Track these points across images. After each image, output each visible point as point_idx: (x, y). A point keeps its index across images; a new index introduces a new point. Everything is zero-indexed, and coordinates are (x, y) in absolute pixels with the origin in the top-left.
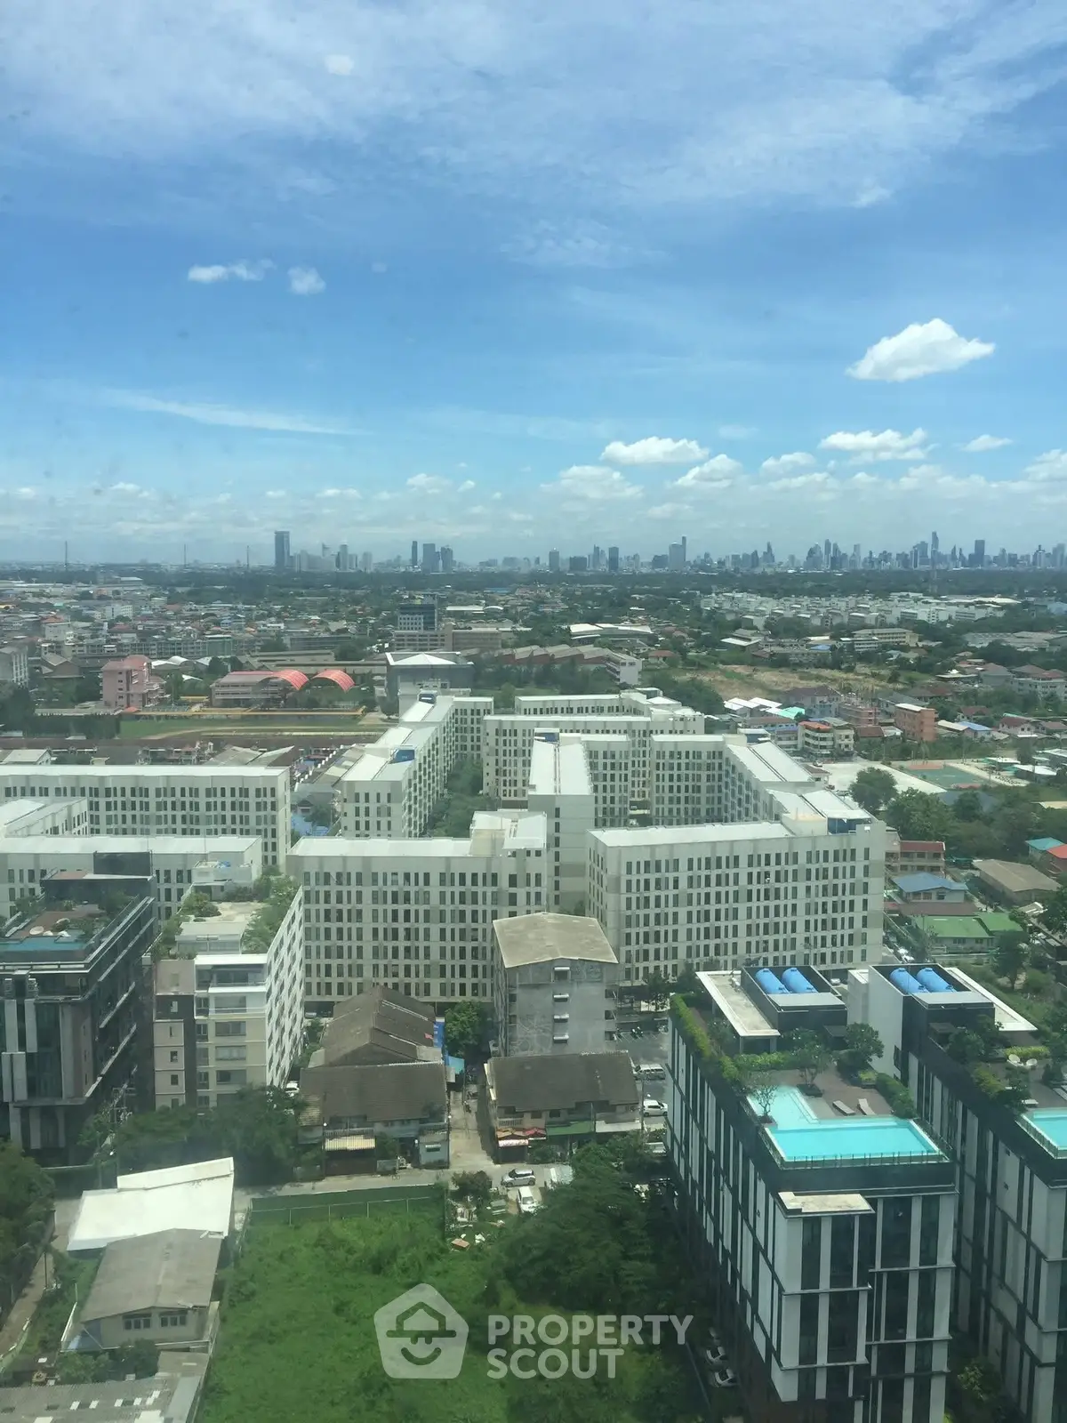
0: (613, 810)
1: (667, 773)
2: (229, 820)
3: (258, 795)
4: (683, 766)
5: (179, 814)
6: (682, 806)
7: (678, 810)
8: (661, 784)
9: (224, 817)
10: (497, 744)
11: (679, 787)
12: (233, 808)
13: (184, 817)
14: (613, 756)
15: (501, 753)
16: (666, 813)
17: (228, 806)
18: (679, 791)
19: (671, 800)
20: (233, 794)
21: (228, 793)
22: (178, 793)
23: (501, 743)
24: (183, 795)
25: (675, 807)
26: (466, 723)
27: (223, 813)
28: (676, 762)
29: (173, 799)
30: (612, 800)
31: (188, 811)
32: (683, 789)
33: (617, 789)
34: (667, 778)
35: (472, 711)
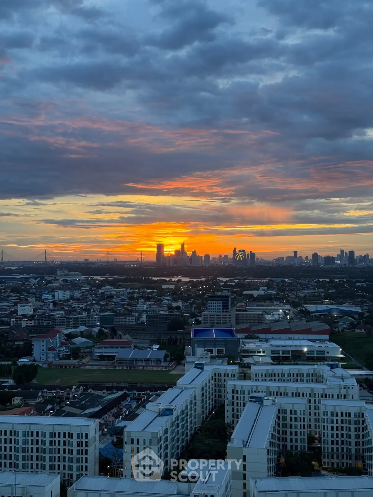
0: (296, 446)
1: (330, 425)
2: (62, 451)
3: (78, 437)
4: (339, 421)
5: (35, 447)
6: (340, 446)
7: (338, 449)
8: (326, 432)
9: (59, 450)
10: (233, 399)
11: (337, 434)
12: (65, 444)
13: (37, 449)
14: (296, 413)
15: (235, 404)
16: (330, 451)
17: (62, 443)
18: (337, 437)
19: (332, 442)
20: (65, 436)
21: (62, 435)
22: (35, 434)
23: (235, 398)
24: (38, 435)
25: (335, 447)
26: (221, 381)
27: (59, 447)
28: (335, 418)
29: (32, 438)
30: (296, 440)
31: (40, 445)
32: (340, 436)
33: (299, 433)
34: (330, 428)
35: (225, 374)
